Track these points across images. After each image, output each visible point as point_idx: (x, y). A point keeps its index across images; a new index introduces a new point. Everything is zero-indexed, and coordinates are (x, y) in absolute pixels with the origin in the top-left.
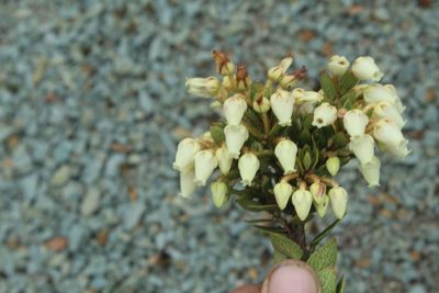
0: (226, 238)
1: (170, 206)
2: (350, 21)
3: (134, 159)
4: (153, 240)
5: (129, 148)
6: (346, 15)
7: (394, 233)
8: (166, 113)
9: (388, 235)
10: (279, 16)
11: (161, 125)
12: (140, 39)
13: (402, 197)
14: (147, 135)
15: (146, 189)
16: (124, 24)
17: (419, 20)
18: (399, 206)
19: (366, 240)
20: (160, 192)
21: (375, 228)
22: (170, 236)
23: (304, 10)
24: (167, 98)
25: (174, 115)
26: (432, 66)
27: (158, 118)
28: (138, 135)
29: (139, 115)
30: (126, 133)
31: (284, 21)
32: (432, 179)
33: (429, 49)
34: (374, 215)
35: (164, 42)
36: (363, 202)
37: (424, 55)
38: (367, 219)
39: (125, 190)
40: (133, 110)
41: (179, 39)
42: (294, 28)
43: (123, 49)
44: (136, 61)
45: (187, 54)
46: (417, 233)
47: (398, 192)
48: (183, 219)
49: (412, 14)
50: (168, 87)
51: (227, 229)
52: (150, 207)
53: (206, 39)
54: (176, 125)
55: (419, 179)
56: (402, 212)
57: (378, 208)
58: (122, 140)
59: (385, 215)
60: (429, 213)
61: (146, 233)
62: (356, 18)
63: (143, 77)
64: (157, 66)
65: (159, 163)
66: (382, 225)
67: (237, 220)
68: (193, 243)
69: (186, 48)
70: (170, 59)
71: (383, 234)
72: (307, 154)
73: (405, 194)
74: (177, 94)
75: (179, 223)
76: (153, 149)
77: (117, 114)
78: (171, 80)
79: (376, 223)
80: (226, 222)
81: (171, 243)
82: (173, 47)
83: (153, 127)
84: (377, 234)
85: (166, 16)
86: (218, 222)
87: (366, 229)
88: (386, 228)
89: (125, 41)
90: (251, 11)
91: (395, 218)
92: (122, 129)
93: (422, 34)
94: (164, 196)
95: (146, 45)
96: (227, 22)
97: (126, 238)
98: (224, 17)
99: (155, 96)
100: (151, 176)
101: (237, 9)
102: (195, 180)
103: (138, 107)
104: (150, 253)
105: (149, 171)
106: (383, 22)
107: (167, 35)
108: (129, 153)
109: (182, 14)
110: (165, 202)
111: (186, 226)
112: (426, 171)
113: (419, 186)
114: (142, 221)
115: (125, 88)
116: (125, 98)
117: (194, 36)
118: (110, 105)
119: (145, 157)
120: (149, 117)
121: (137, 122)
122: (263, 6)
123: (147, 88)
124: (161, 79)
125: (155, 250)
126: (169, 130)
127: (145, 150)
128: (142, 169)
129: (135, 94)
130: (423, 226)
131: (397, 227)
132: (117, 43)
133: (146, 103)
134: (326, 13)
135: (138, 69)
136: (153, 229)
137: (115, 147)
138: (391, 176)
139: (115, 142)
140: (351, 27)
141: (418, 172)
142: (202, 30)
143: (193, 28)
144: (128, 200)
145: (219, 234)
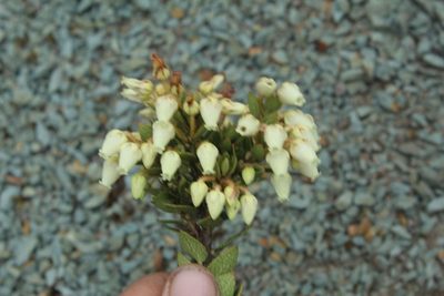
0: (117, 276)
1: (62, 241)
2: (249, 62)
3: (29, 192)
4: (43, 276)
5: (24, 180)
6: (246, 56)
7: (282, 276)
8: (63, 146)
9: (277, 278)
10: (180, 53)
11: (57, 158)
12: (39, 70)
13: (291, 241)
14: (43, 168)
15: (39, 223)
16: (25, 54)
17: (315, 65)
18: (288, 250)
19: (254, 283)
20: (53, 228)
21: (265, 270)
22: (61, 272)
23: (204, 49)
24: (65, 132)
25: (71, 149)
26: (326, 111)
27: (54, 151)
28: (33, 168)
29: (36, 147)
30: (22, 165)
31: (184, 58)
32: (322, 223)
33: (324, 93)
34: (264, 258)
35: (64, 74)
36: (254, 244)
37: (319, 99)
38: (257, 262)
39: (18, 223)
40: (29, 142)
41: (79, 72)
42: (194, 66)
43: (22, 79)
44: (36, 92)
45: (86, 87)
46: (305, 277)
47: (287, 235)
48: (74, 255)
49: (309, 58)
50: (66, 121)
51: (118, 266)
52: (42, 242)
53: (106, 73)
54: (72, 159)
55: (308, 224)
56: (291, 256)
57: (268, 251)
58: (17, 172)
59: (275, 257)
60: (318, 257)
61: (37, 268)
62: (255, 59)
63: (42, 108)
64: (56, 98)
65: (54, 197)
66: (271, 267)
67: (129, 259)
68: (83, 280)
69: (86, 81)
70: (69, 92)
71: (272, 277)
72: (226, 161)
73: (294, 237)
74: (75, 128)
75: (70, 259)
76: (48, 183)
77: (13, 146)
78: (69, 113)
79: (265, 265)
80: (117, 259)
81: (61, 280)
82: (72, 80)
83: (50, 160)
84: (266, 276)
85: (67, 48)
86: (110, 259)
87: (255, 271)
88: (275, 271)
89: (24, 71)
90: (152, 46)
91: (284, 261)
92: (17, 161)
93: (318, 79)
94: (56, 232)
95: (46, 76)
96: (128, 57)
97: (16, 273)
98: (126, 51)
99: (52, 129)
100: (44, 211)
101: (138, 45)
102: (118, 169)
103: (35, 140)
104: (39, 289)
105: (42, 204)
106: (281, 65)
107: (68, 67)
108: (23, 187)
109: (83, 46)
110: (58, 237)
111: (78, 262)
112: (316, 215)
113: (309, 230)
114: (33, 257)
115: (22, 120)
116: (23, 129)
117: (95, 70)
118: (7, 136)
119: (40, 189)
120: (45, 150)
121: (33, 154)
122: (164, 43)
123: (44, 120)
124: (60, 112)
125: (45, 286)
126: (65, 164)
127: (40, 184)
128: (36, 202)
129: (34, 126)
130: (311, 270)
131: (285, 270)
132: (17, 73)
133: (43, 135)
134: (226, 53)
135: (37, 100)
136: (44, 265)
137: (10, 179)
138: (282, 219)
139: (10, 174)
140: (250, 68)
141: (308, 216)
142: (103, 64)
143: (93, 61)
144: (20, 234)
145: (110, 272)
